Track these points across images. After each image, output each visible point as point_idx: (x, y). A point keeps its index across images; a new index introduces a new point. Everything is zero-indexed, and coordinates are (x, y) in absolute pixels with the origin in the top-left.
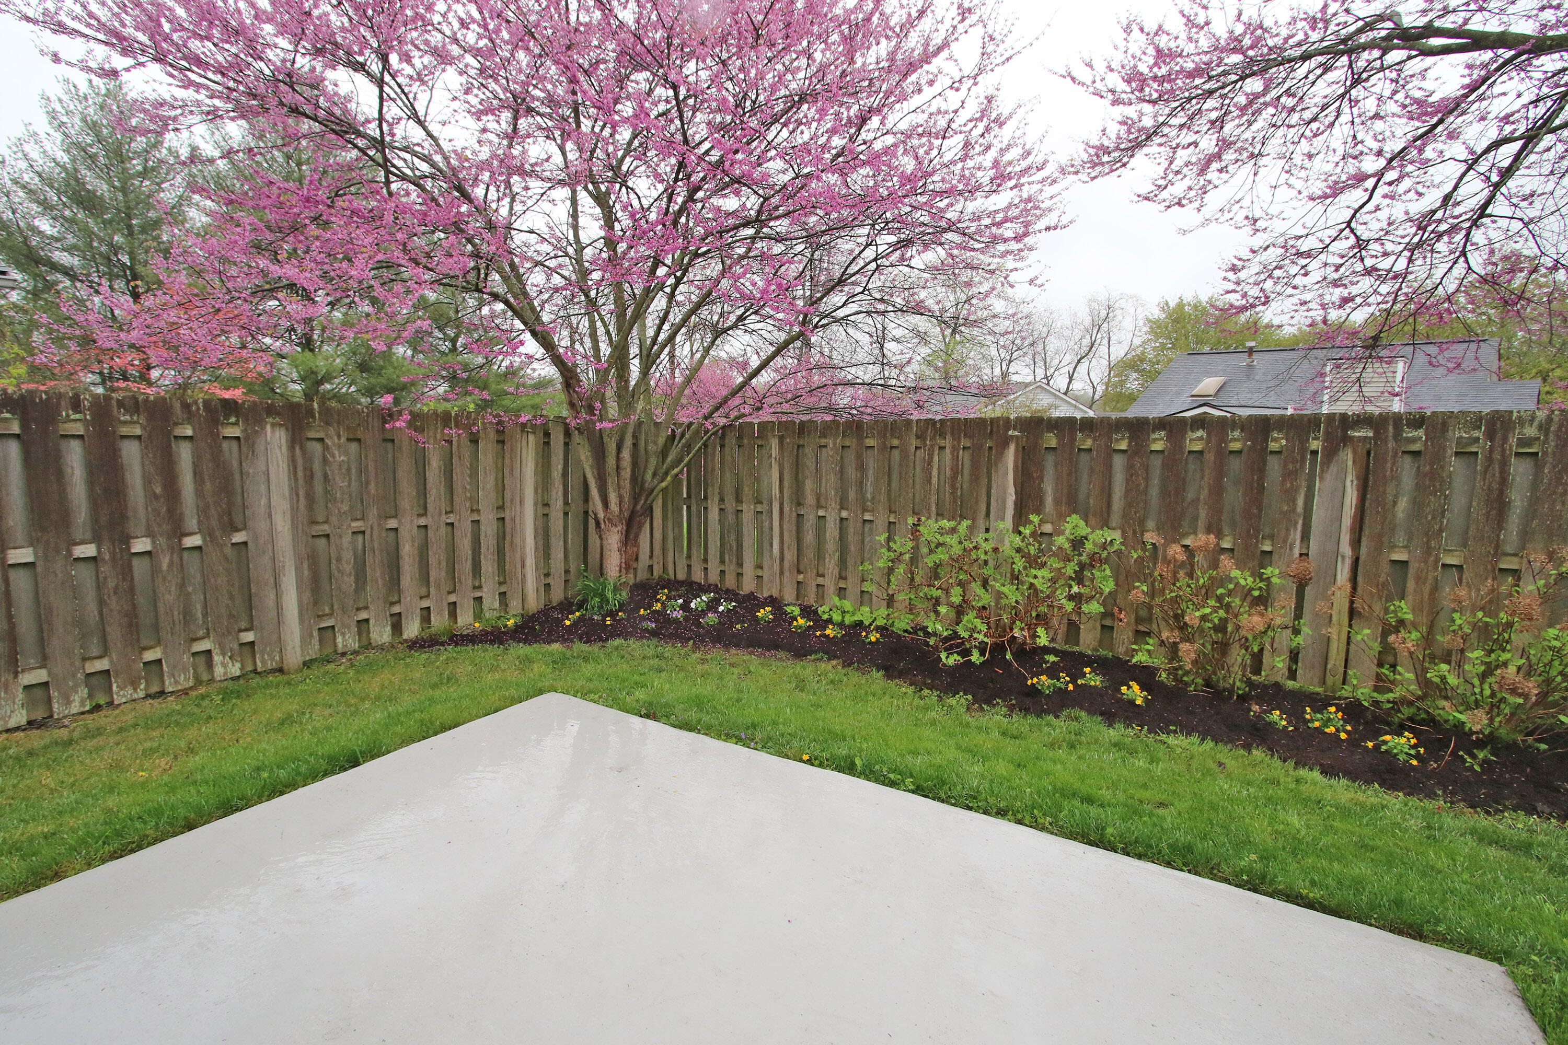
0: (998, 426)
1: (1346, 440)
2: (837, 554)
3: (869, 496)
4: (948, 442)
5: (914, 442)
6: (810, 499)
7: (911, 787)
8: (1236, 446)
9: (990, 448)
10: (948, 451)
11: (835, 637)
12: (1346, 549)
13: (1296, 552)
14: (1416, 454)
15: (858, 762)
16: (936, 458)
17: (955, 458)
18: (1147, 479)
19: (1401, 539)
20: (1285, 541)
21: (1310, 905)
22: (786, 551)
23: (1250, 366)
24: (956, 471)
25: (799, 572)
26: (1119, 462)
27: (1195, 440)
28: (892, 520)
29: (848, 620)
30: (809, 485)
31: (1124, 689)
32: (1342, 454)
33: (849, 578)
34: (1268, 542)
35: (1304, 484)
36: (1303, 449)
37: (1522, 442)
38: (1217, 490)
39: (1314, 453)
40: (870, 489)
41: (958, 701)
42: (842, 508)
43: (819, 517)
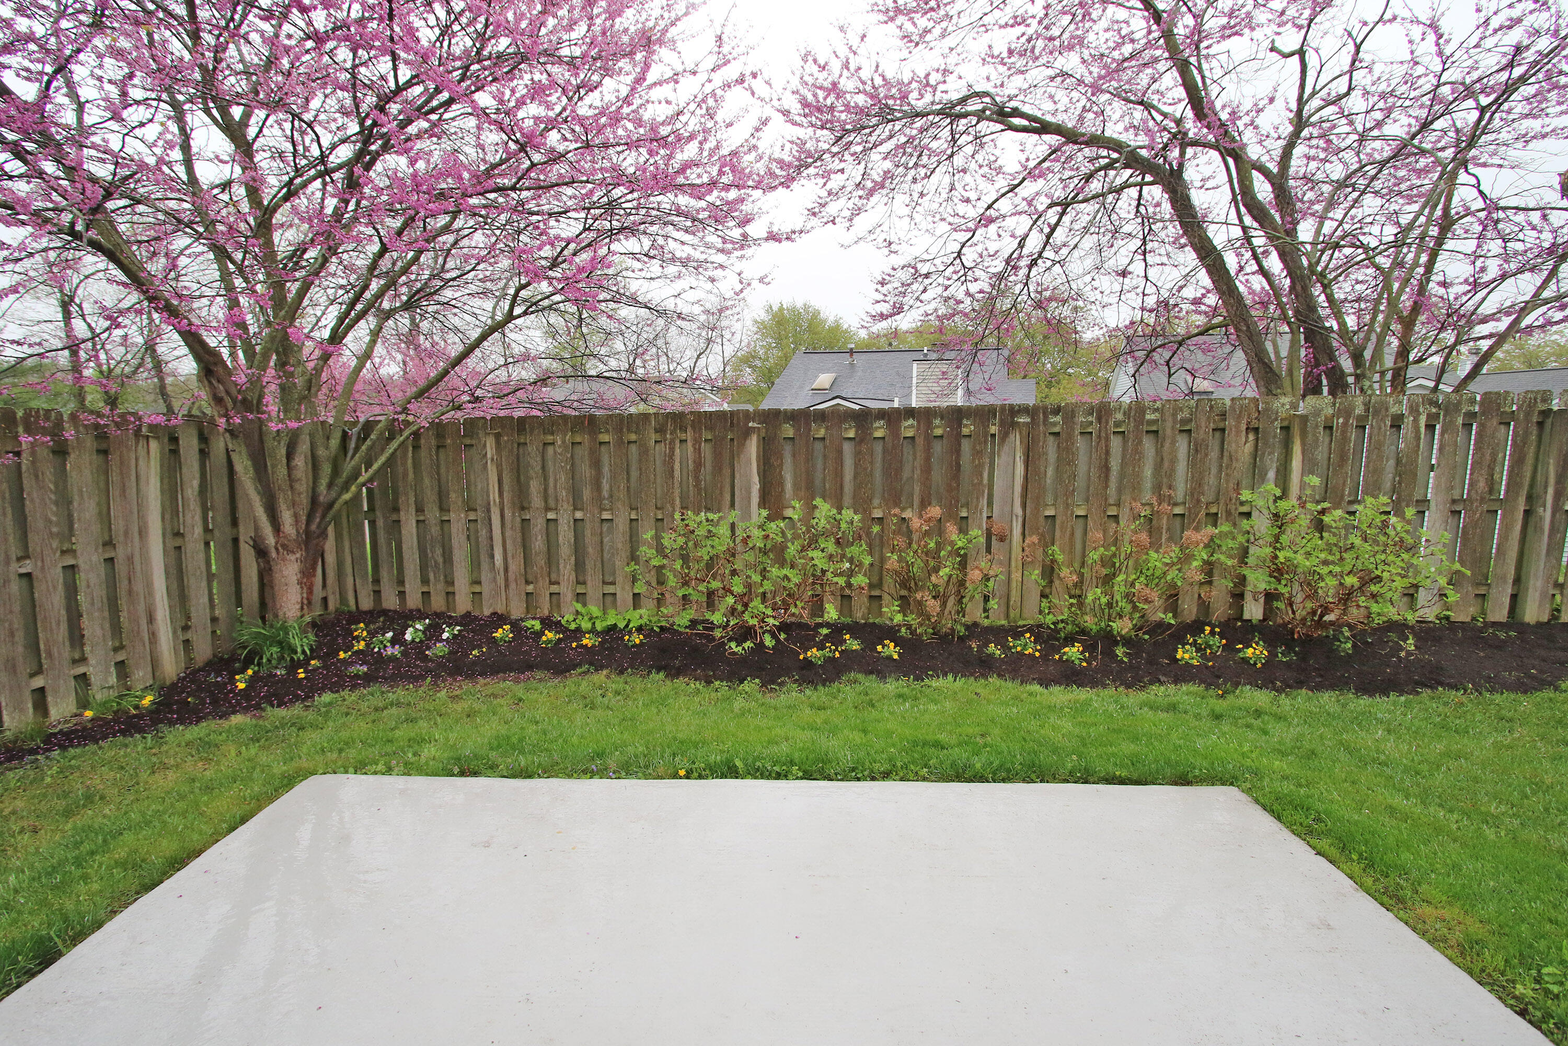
0: (738, 419)
1: (1014, 425)
2: (573, 558)
3: (605, 494)
4: (689, 435)
5: (654, 437)
6: (537, 501)
7: (800, 774)
8: (938, 432)
9: (732, 440)
10: (690, 444)
11: (594, 646)
12: (1018, 510)
13: (985, 515)
14: (1057, 434)
15: (738, 763)
16: (677, 451)
17: (698, 450)
18: (872, 463)
19: (1049, 500)
20: (976, 507)
21: (1122, 782)
22: (510, 561)
23: (852, 364)
24: (698, 465)
25: (528, 582)
26: (847, 448)
27: (908, 428)
28: (633, 517)
29: (599, 626)
30: (535, 487)
31: (879, 648)
32: (1012, 436)
33: (589, 583)
34: (965, 510)
35: (987, 461)
36: (986, 434)
37: (1117, 424)
38: (927, 469)
39: (993, 436)
40: (606, 486)
41: (750, 686)
42: (576, 509)
43: (548, 520)
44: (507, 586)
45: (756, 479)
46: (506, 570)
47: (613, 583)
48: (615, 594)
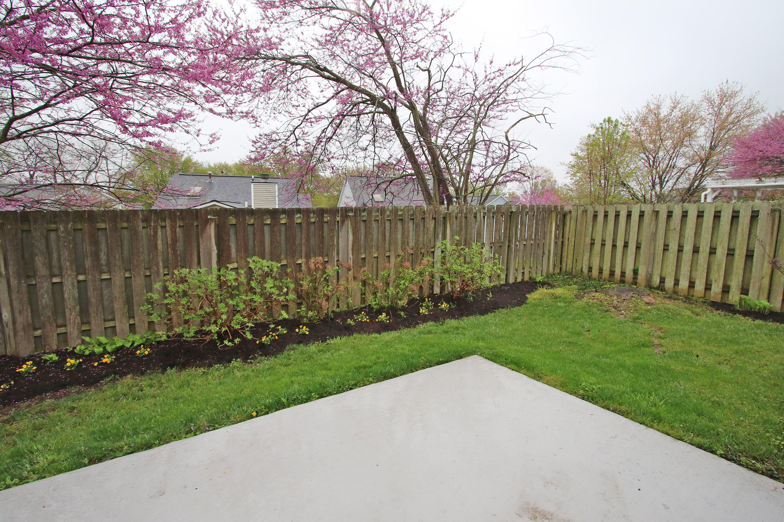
0: (201, 213)
1: (347, 216)
2: (78, 308)
3: (103, 262)
4: (168, 223)
5: (141, 225)
8: (313, 220)
9: (197, 226)
10: (168, 229)
12: (351, 256)
13: (336, 259)
14: (364, 221)
16: (159, 233)
17: (174, 232)
18: (280, 237)
19: (363, 251)
20: (332, 256)
24: (175, 240)
25: (36, 329)
26: (267, 229)
27: (298, 219)
28: (127, 275)
29: (110, 349)
30: (40, 260)
31: (297, 330)
32: (346, 222)
33: (93, 322)
34: (326, 258)
35: (336, 234)
36: (335, 220)
37: (388, 216)
38: (308, 239)
39: (338, 222)
40: (103, 257)
42: (78, 274)
43: (53, 283)
44: (15, 334)
45: (214, 248)
46: (14, 323)
47: (113, 320)
48: (114, 327)
